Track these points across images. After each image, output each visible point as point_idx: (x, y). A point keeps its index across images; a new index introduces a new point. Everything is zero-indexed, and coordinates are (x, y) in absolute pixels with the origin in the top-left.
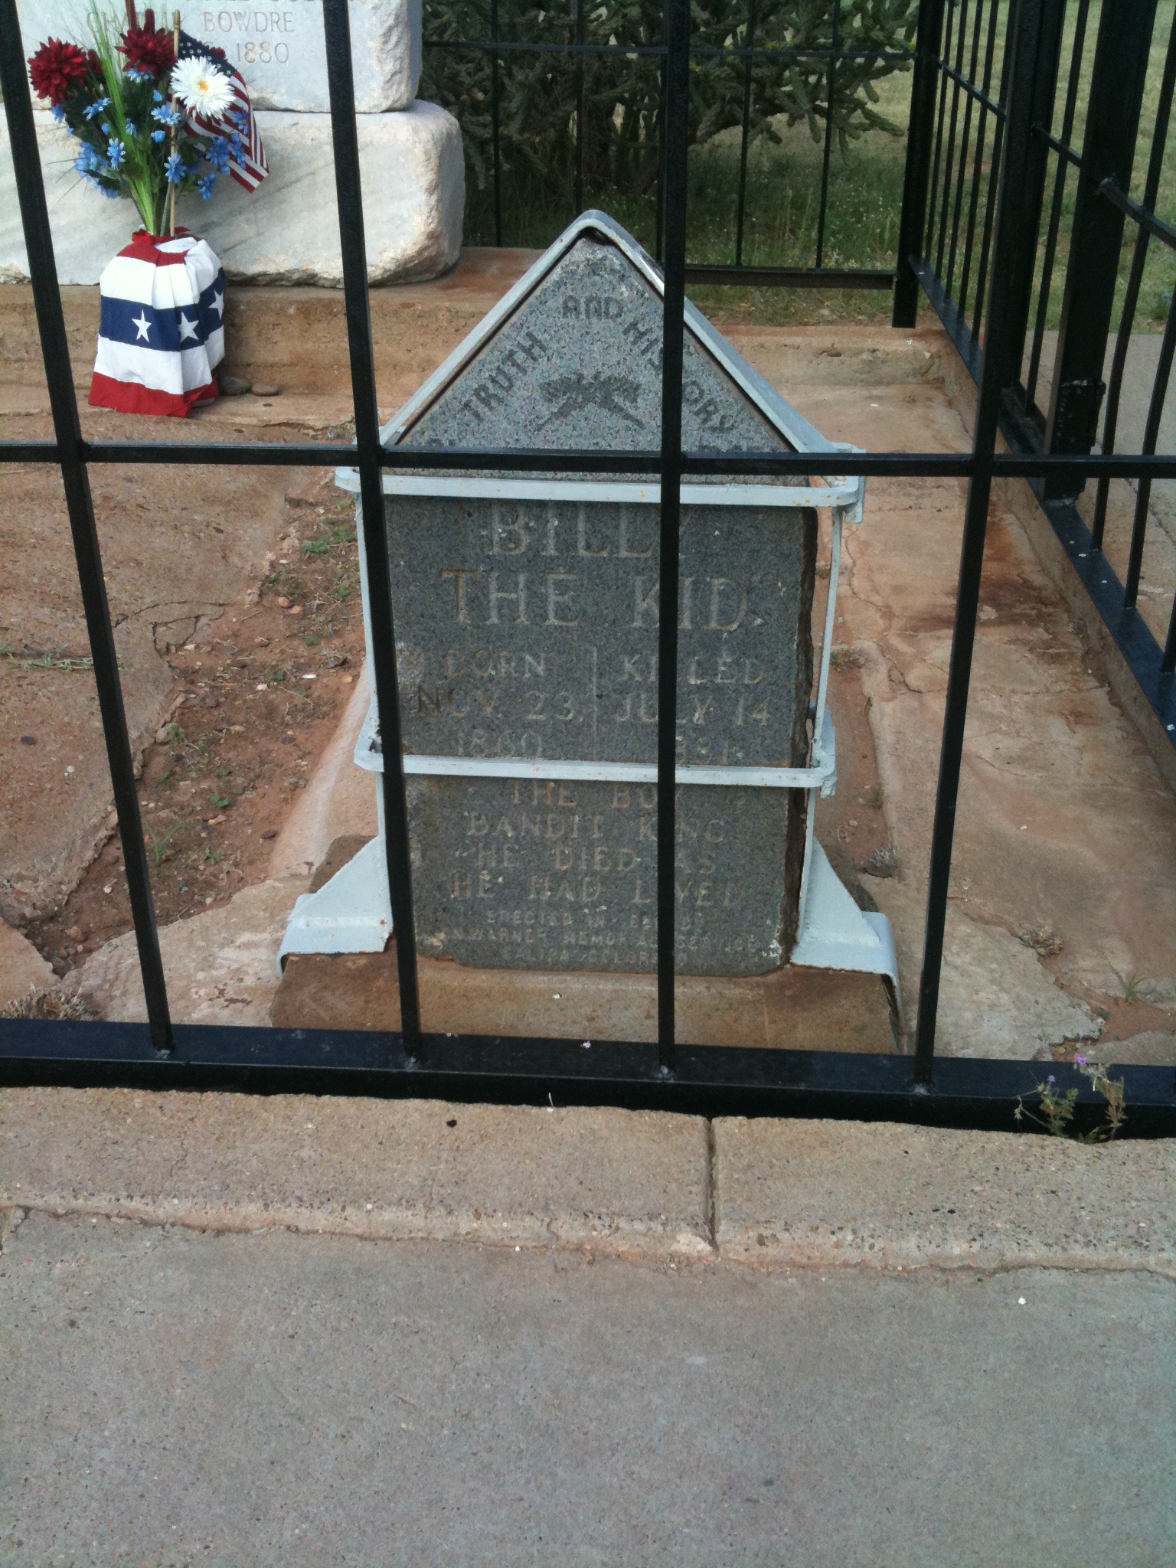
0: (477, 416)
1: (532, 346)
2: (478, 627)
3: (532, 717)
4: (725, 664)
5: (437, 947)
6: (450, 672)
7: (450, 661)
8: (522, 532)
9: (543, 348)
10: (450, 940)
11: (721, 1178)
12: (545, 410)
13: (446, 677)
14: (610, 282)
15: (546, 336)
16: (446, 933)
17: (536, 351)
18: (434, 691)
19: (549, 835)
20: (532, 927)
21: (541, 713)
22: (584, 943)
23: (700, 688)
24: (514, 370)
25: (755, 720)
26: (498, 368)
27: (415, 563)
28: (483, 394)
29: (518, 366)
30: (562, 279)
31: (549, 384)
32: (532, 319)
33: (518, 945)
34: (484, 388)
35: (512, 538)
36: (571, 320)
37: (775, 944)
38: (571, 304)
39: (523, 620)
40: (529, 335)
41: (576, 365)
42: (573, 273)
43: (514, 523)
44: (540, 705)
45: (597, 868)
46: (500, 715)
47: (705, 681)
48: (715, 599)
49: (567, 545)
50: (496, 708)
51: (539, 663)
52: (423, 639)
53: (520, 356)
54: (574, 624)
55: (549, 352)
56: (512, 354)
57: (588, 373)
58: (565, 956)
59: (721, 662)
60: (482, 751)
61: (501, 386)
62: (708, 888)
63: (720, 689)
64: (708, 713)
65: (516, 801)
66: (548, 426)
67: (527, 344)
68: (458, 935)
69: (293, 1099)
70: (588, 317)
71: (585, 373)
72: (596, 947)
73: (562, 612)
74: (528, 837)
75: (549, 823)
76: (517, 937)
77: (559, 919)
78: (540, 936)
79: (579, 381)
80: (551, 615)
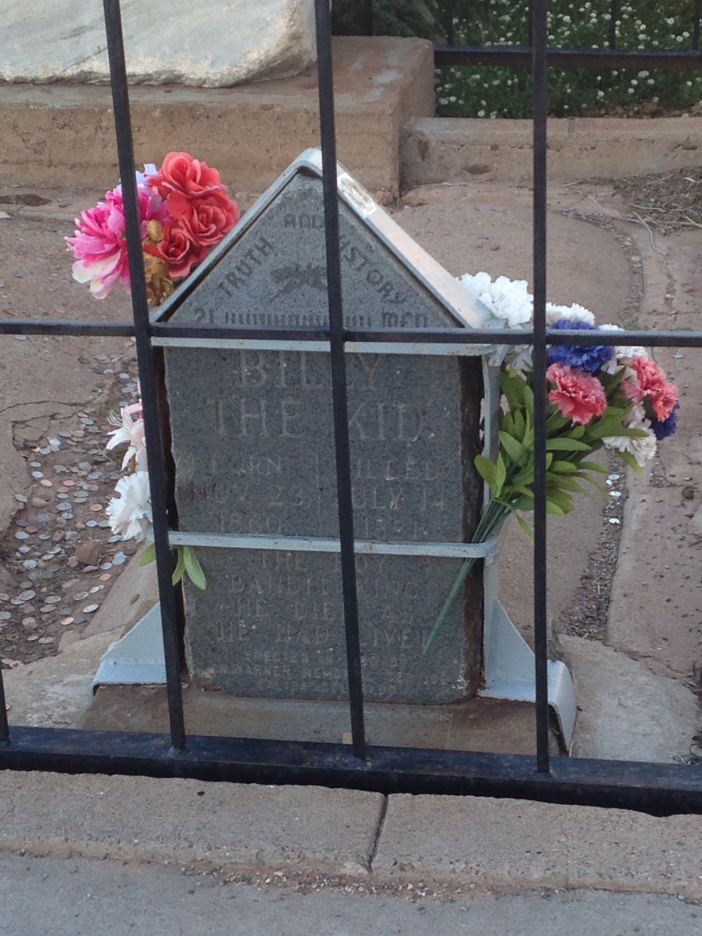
0: (228, 293)
1: (264, 246)
2: (232, 438)
3: (273, 504)
4: (410, 466)
5: (208, 679)
6: (214, 471)
7: (214, 463)
8: (262, 371)
9: (271, 247)
10: (218, 674)
11: (384, 830)
12: (274, 289)
13: (210, 475)
14: (315, 204)
15: (273, 239)
16: (215, 668)
17: (267, 249)
18: (202, 484)
19: (289, 592)
20: (278, 664)
21: (279, 501)
22: (318, 677)
23: (394, 484)
24: (253, 262)
25: (435, 507)
26: (241, 261)
27: (187, 393)
28: (231, 278)
29: (255, 259)
30: (282, 203)
31: (276, 271)
32: (263, 229)
33: (269, 678)
34: (233, 274)
35: (255, 376)
36: (290, 229)
37: (461, 679)
38: (289, 219)
39: (265, 433)
40: (262, 239)
41: (294, 258)
42: (291, 199)
43: (255, 365)
44: (278, 495)
45: (325, 618)
46: (250, 502)
47: (397, 478)
48: (401, 418)
49: (294, 382)
50: (247, 498)
51: (277, 464)
52: (194, 447)
53: (256, 253)
54: (301, 435)
55: (276, 250)
56: (250, 251)
57: (303, 265)
58: (304, 686)
59: (407, 465)
60: (237, 529)
61: (244, 273)
62: (408, 635)
63: (407, 484)
64: (400, 502)
65: (264, 566)
66: (277, 300)
67: (261, 245)
68: (224, 670)
69: (92, 776)
70: (301, 227)
71: (300, 263)
72: (327, 680)
73: (291, 429)
74: (273, 594)
75: (289, 583)
76: (267, 672)
77: (299, 658)
78: (284, 671)
79: (297, 269)
80: (285, 430)
